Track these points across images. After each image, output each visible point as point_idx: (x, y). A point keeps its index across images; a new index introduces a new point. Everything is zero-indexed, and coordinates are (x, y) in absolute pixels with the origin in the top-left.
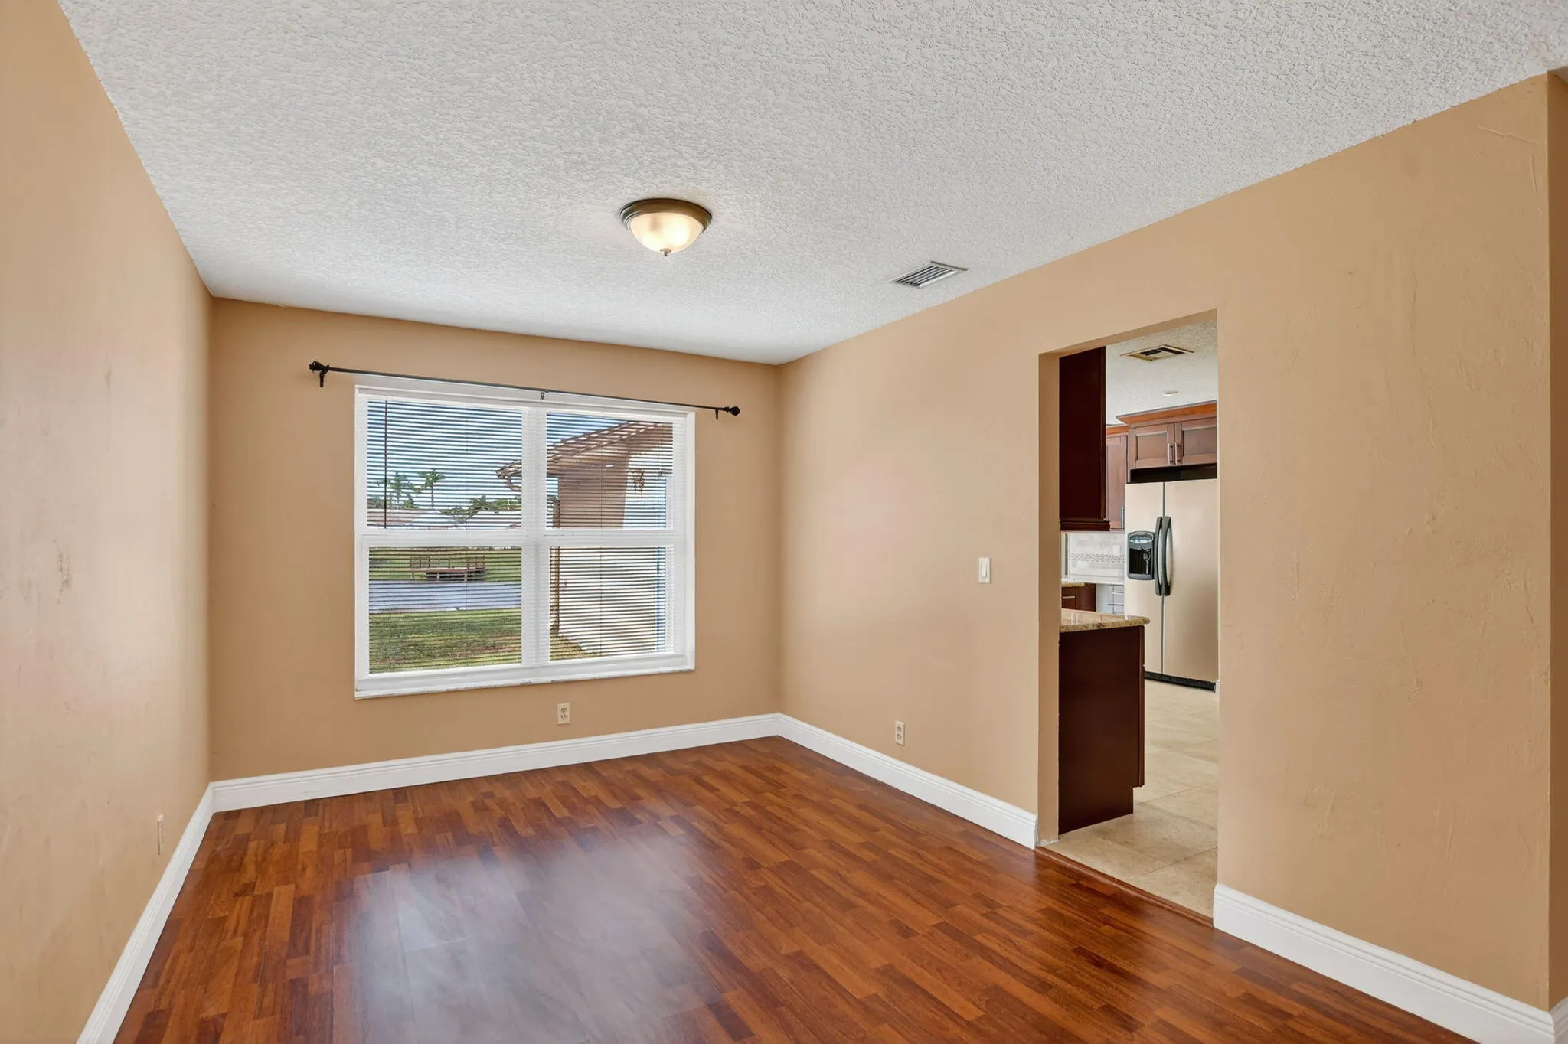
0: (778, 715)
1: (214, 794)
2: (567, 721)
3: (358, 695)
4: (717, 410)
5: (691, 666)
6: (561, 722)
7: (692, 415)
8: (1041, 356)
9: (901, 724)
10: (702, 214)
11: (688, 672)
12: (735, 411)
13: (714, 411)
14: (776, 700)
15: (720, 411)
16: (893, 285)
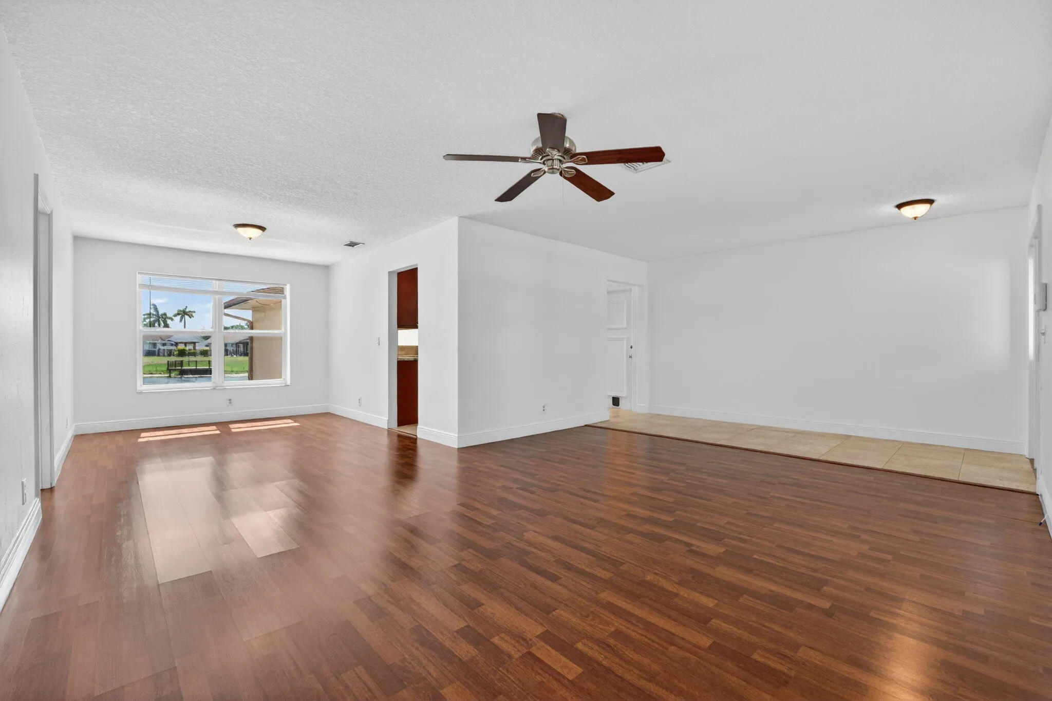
0: (330, 404)
1: (76, 427)
5: (288, 384)
7: (288, 285)
8: (389, 272)
10: (263, 229)
14: (328, 397)
16: (346, 246)
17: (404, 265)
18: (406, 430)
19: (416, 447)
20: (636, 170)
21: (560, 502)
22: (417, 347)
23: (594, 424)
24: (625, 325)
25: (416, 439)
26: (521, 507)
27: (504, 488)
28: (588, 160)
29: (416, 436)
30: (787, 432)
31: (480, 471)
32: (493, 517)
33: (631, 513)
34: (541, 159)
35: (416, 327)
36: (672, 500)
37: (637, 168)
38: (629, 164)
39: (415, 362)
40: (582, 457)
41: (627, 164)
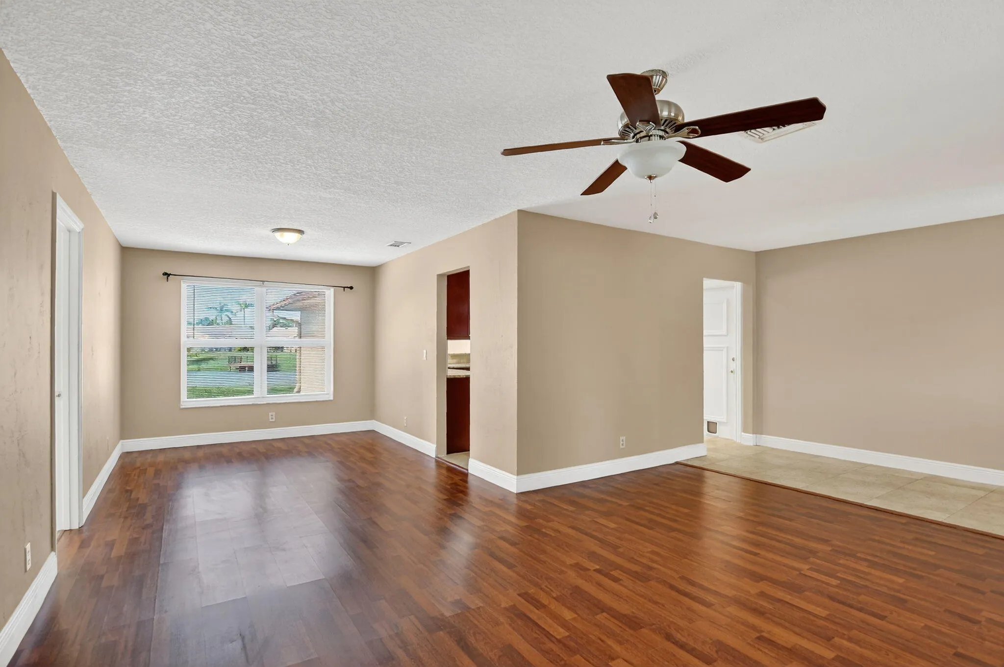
0: (374, 421)
1: (122, 444)
2: (274, 420)
3: (181, 407)
4: (344, 288)
5: (332, 398)
6: (271, 420)
7: (332, 289)
8: (437, 275)
9: (405, 418)
10: (301, 232)
11: (331, 401)
12: (351, 288)
13: (343, 288)
14: (372, 413)
15: (345, 289)
16: (389, 247)
17: (454, 267)
18: (455, 460)
19: (467, 488)
20: (762, 139)
21: (656, 603)
22: (469, 355)
23: (688, 460)
24: (725, 333)
25: (468, 474)
26: (603, 608)
27: (578, 567)
28: (701, 131)
29: (467, 470)
30: (973, 488)
31: (546, 535)
32: (565, 625)
33: (764, 634)
34: (633, 137)
35: (468, 337)
36: (824, 613)
37: (764, 136)
38: (753, 131)
39: (467, 380)
40: (678, 519)
41: (749, 132)
